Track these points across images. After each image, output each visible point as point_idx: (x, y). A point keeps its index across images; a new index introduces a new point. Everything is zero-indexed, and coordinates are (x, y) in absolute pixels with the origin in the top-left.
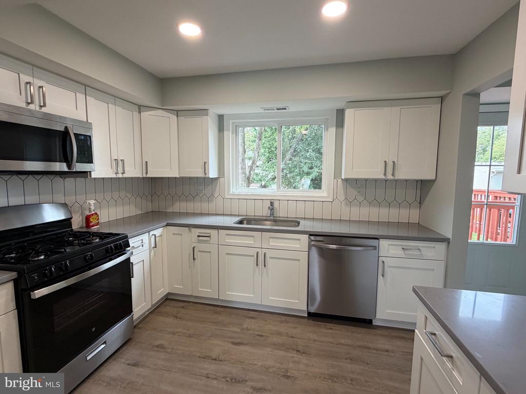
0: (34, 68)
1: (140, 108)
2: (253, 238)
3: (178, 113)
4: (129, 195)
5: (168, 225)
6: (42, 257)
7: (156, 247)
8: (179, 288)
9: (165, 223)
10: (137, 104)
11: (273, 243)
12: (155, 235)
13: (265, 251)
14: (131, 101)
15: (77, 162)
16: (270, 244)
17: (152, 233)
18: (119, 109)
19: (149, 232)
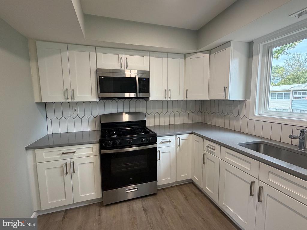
0: (125, 50)
1: (185, 55)
2: (250, 165)
3: (210, 52)
4: (184, 111)
5: (192, 133)
6: (115, 136)
7: (180, 146)
8: (196, 179)
9: (190, 132)
10: (183, 53)
11: (272, 180)
12: (180, 138)
13: (262, 184)
14: (179, 53)
15: (139, 92)
16: (270, 180)
17: (178, 136)
18: (170, 60)
19: (176, 135)
